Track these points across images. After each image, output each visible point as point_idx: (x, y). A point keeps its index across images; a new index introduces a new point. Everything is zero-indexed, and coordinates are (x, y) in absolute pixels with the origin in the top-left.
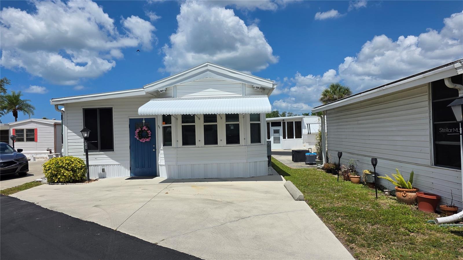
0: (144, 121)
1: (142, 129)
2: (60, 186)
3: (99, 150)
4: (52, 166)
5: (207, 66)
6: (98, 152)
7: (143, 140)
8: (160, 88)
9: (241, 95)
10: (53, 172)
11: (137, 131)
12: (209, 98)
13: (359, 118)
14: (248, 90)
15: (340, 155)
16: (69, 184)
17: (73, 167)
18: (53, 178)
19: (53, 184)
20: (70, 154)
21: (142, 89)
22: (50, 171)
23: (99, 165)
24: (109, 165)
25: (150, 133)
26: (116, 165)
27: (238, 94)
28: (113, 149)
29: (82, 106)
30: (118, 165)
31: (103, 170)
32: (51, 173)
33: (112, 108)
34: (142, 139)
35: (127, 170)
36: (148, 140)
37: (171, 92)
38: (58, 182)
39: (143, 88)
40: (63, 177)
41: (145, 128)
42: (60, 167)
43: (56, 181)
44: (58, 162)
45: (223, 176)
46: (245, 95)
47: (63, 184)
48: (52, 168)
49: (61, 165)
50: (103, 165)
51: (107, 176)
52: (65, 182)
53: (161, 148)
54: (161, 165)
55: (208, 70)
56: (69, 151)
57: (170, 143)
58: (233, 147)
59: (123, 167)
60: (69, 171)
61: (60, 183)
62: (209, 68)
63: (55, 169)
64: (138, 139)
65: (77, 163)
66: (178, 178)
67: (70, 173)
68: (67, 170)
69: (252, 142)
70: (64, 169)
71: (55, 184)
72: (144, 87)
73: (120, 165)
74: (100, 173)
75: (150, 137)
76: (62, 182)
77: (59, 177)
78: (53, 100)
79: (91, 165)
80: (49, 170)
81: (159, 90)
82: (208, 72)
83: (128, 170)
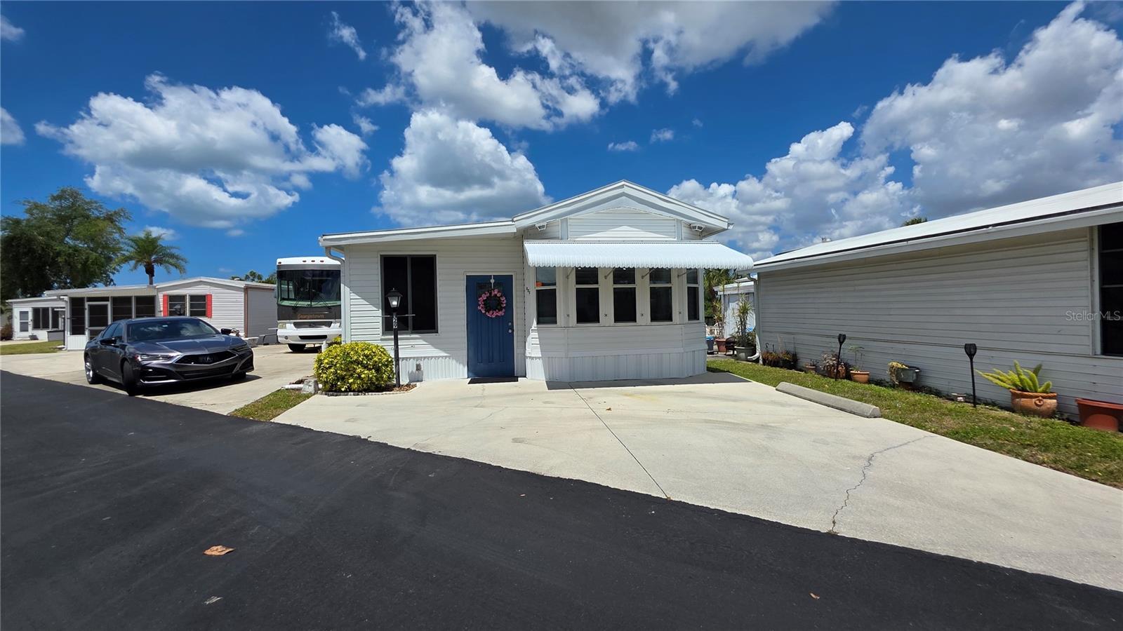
0: (492, 281)
1: (491, 294)
2: (351, 398)
3: (410, 331)
4: (336, 361)
5: (622, 186)
6: (407, 334)
7: (493, 314)
8: (539, 222)
9: (676, 239)
10: (339, 372)
11: (484, 297)
12: (624, 242)
13: (856, 282)
14: (685, 230)
15: (842, 339)
16: (370, 393)
17: (376, 362)
18: (339, 383)
19: (336, 396)
20: (355, 338)
21: (511, 223)
22: (332, 370)
23: (410, 358)
24: (428, 358)
25: (505, 301)
26: (442, 357)
27: (671, 236)
28: (435, 329)
29: (379, 251)
30: (446, 357)
31: (418, 368)
32: (335, 373)
33: (435, 255)
34: (491, 312)
35: (461, 366)
36: (501, 313)
37: (557, 230)
38: (349, 390)
39: (513, 221)
40: (359, 382)
41: (496, 293)
42: (352, 362)
43: (343, 389)
44: (348, 354)
45: (644, 376)
46: (681, 240)
47: (358, 395)
48: (338, 365)
49: (355, 357)
50: (417, 358)
51: (425, 377)
52: (359, 391)
53: (533, 328)
54: (532, 358)
55: (623, 194)
56: (354, 332)
57: (554, 318)
58: (661, 326)
59: (454, 362)
60: (370, 369)
61: (352, 393)
62: (626, 190)
63: (343, 366)
64: (483, 312)
65: (381, 355)
66: (569, 381)
67: (372, 373)
68: (366, 367)
69: (690, 319)
70: (360, 366)
71: (340, 395)
72: (515, 219)
73: (449, 357)
74: (412, 372)
75: (504, 307)
76: (354, 391)
77: (351, 381)
78: (324, 237)
79: (403, 359)
80: (330, 367)
81: (537, 226)
82: (624, 198)
83: (464, 366)
